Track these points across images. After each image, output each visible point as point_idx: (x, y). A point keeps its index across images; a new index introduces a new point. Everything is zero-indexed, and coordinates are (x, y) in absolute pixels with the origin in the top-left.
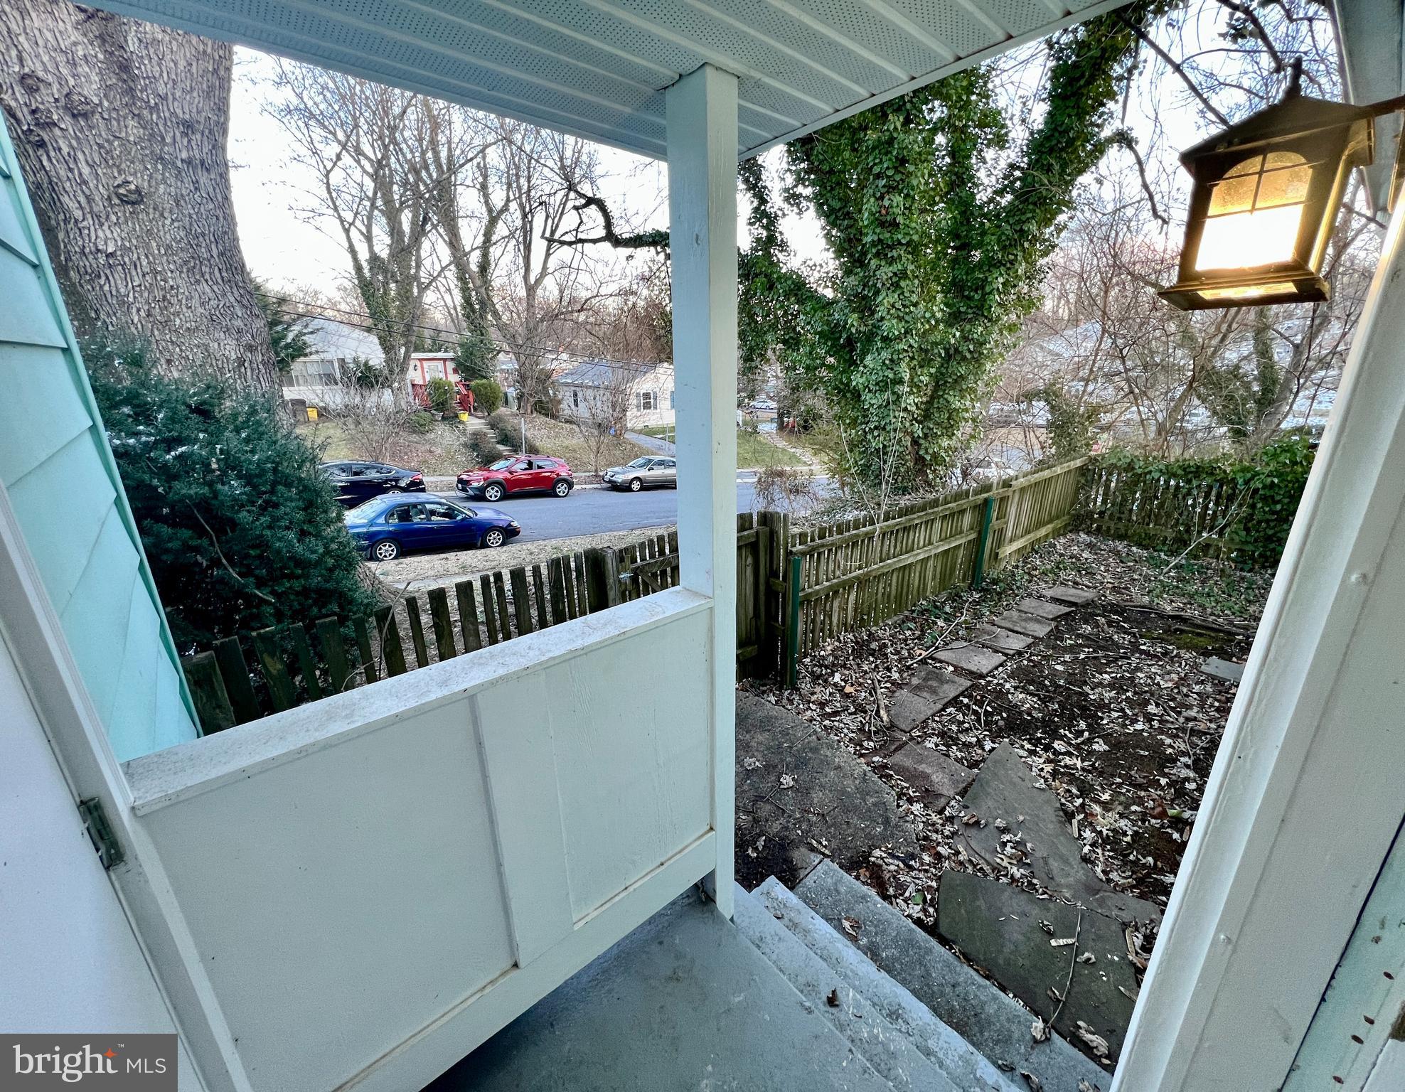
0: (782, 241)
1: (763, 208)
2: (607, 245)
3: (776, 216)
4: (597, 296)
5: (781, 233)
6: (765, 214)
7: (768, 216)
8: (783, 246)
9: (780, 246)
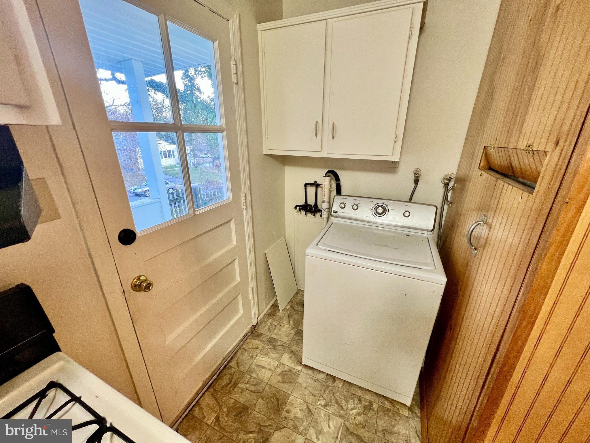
0: (198, 87)
1: (187, 73)
2: (114, 83)
3: (194, 77)
4: (113, 105)
5: (197, 84)
6: (188, 76)
7: (190, 76)
8: (198, 90)
9: (197, 89)
